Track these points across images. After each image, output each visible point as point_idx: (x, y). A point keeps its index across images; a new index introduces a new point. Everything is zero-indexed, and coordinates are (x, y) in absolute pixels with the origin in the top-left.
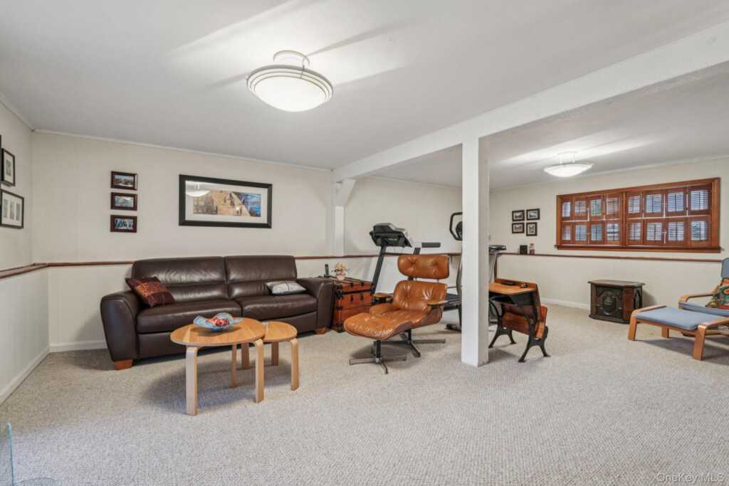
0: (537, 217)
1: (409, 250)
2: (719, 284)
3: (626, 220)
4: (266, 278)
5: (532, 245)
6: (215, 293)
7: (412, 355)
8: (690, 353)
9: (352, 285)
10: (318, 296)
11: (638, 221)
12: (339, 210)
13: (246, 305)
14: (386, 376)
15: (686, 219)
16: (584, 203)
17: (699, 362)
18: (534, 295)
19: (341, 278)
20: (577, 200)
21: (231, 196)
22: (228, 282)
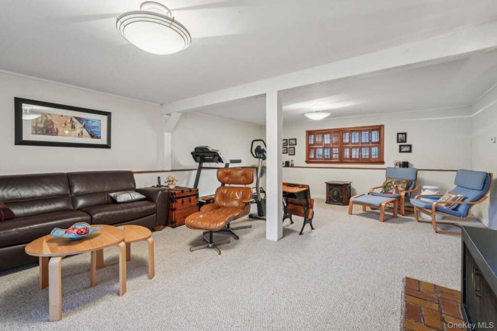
0: (295, 144)
1: (221, 165)
2: (385, 180)
3: (342, 146)
4: (109, 189)
5: (292, 161)
6: (59, 205)
7: (233, 239)
8: (378, 219)
9: (183, 192)
10: (157, 201)
11: (347, 147)
12: (168, 136)
13: (94, 214)
14: (219, 256)
15: (370, 146)
16: (321, 136)
17: (383, 223)
18: (307, 192)
19: (172, 187)
20: (317, 134)
21: (71, 120)
22: (73, 195)
